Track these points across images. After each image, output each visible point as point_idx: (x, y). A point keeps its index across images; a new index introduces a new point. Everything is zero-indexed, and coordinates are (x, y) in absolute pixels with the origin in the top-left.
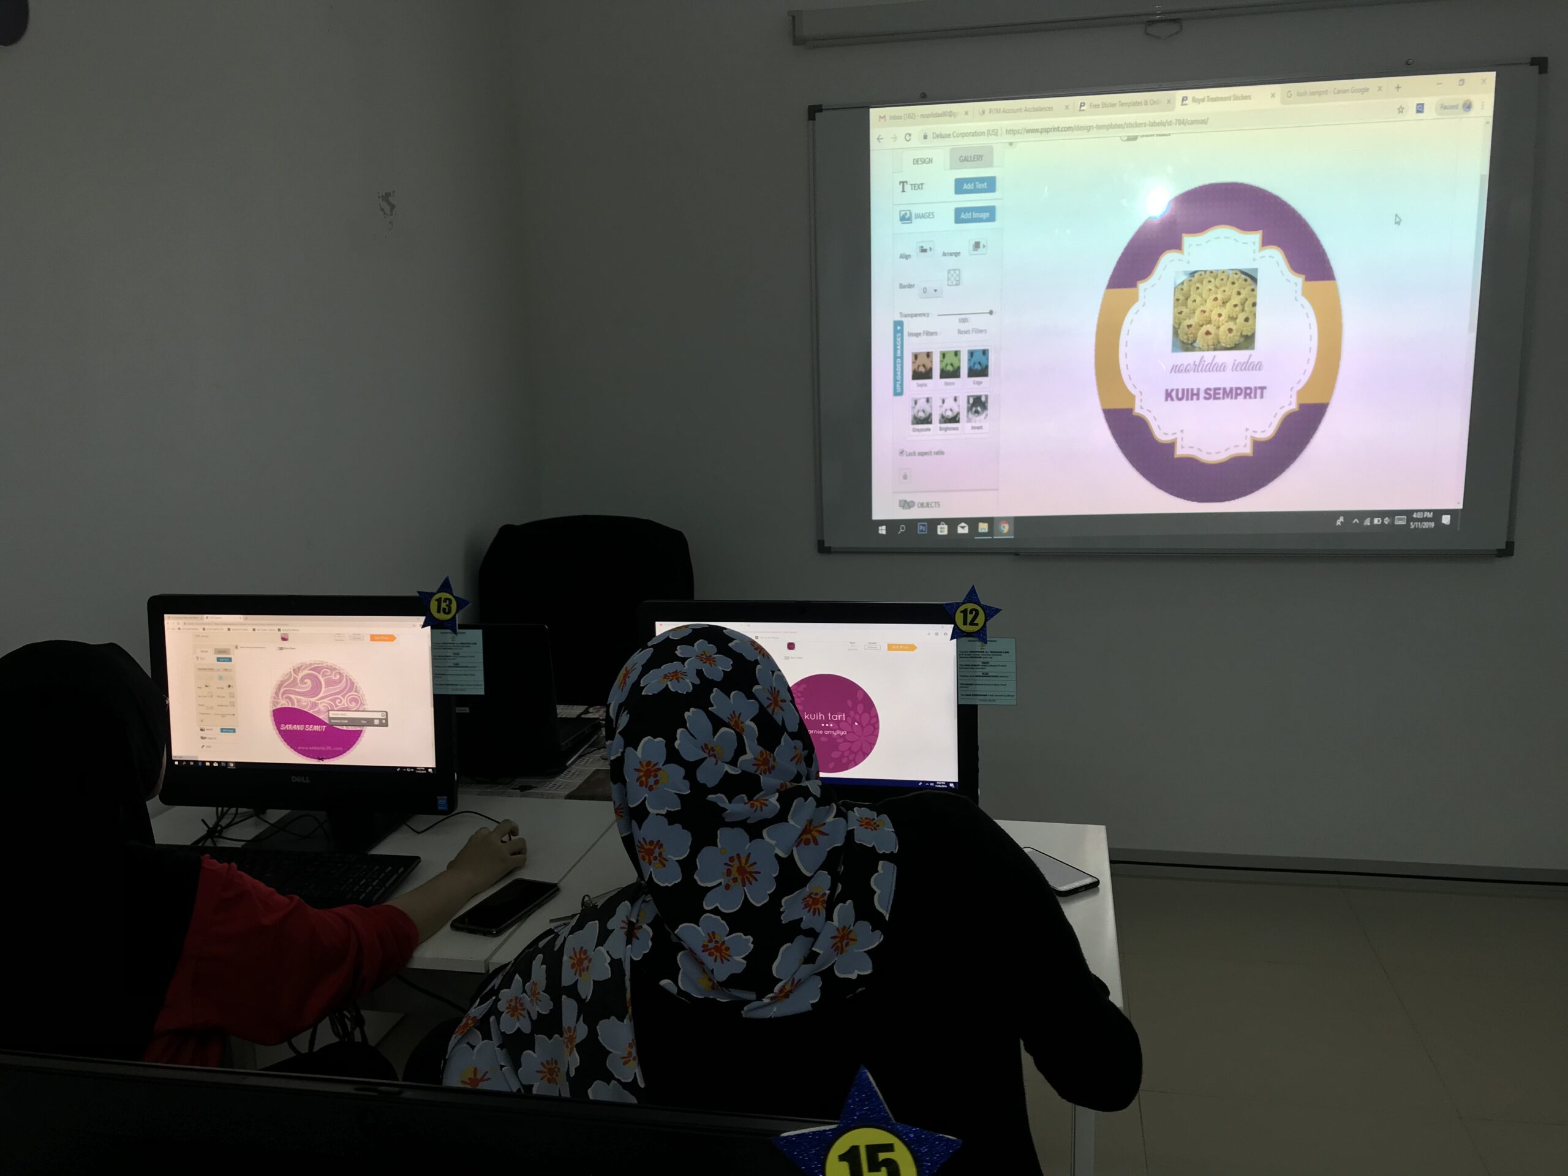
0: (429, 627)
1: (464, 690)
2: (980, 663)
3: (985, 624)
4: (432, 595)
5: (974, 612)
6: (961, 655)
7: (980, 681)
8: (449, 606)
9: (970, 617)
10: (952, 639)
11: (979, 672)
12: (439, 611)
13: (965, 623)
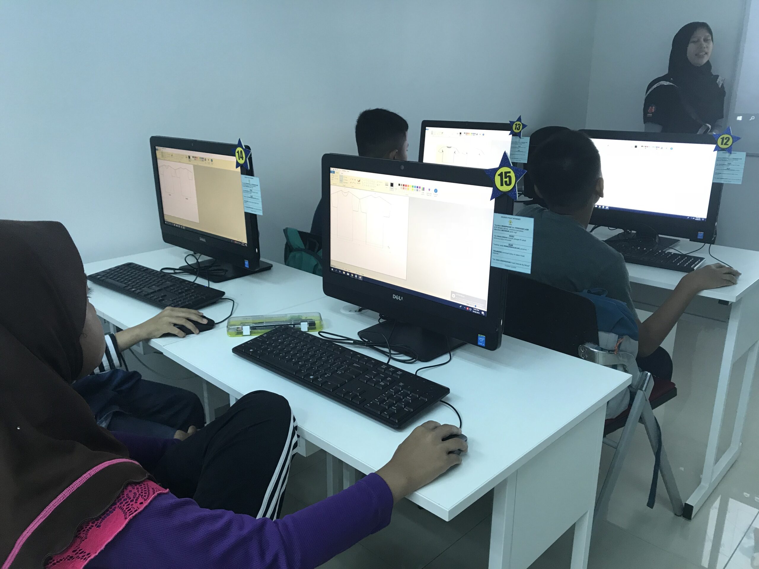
0: (511, 135)
1: (520, 161)
2: (727, 164)
3: (732, 144)
4: (514, 122)
5: (727, 139)
6: (718, 159)
7: (725, 172)
8: (519, 127)
9: (725, 141)
10: (714, 151)
11: (725, 168)
12: (515, 129)
13: (722, 144)
